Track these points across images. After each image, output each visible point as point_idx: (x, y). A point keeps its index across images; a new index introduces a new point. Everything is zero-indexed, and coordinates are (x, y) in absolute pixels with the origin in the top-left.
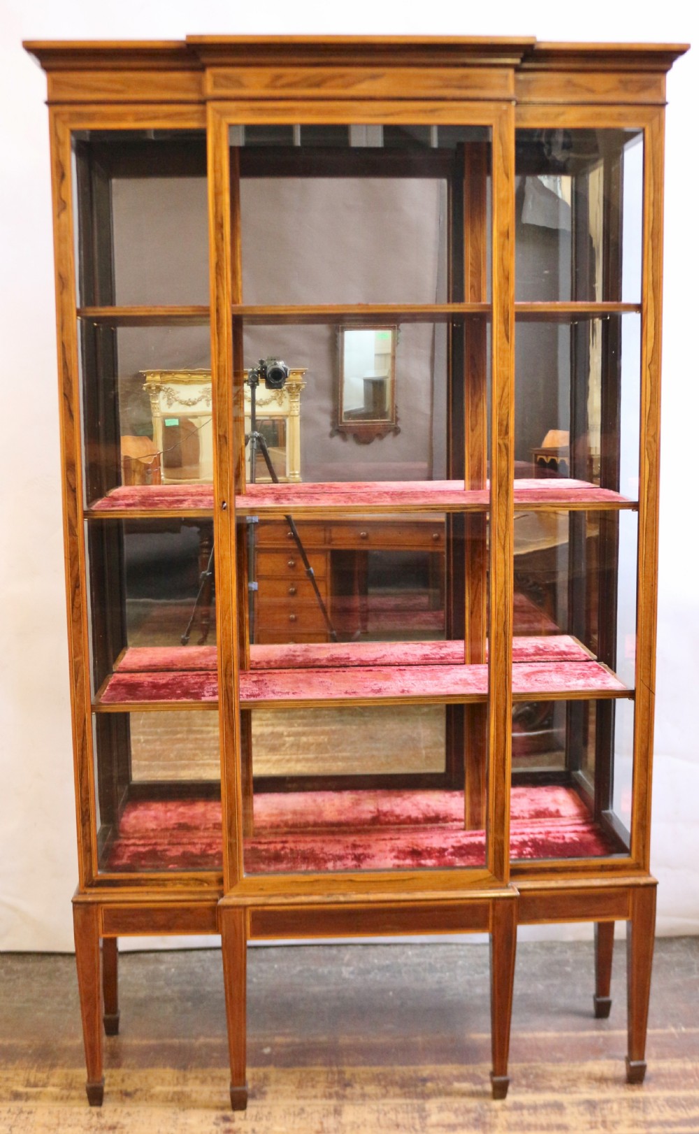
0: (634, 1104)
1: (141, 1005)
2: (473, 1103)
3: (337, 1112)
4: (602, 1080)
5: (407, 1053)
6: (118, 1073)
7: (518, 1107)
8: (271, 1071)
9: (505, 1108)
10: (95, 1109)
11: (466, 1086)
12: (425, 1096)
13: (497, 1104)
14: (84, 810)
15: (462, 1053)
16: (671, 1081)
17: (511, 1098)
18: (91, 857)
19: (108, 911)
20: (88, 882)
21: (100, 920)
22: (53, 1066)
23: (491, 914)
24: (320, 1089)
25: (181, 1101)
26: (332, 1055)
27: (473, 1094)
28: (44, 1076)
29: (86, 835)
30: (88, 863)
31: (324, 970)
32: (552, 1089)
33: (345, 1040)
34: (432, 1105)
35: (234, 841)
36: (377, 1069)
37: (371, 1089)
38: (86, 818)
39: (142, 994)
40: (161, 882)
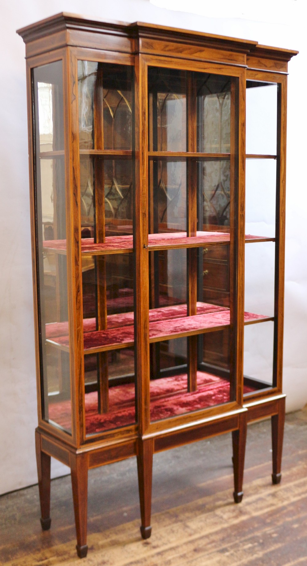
0: (286, 490)
2: (231, 508)
3: (187, 527)
7: (250, 503)
9: (245, 505)
11: (221, 502)
12: (212, 510)
13: (239, 505)
14: (80, 405)
16: (290, 478)
18: (83, 429)
20: (81, 442)
21: (88, 460)
23: (238, 420)
25: (117, 543)
27: (227, 504)
29: (81, 418)
30: (82, 433)
34: (218, 512)
36: (180, 507)
40: (112, 435)
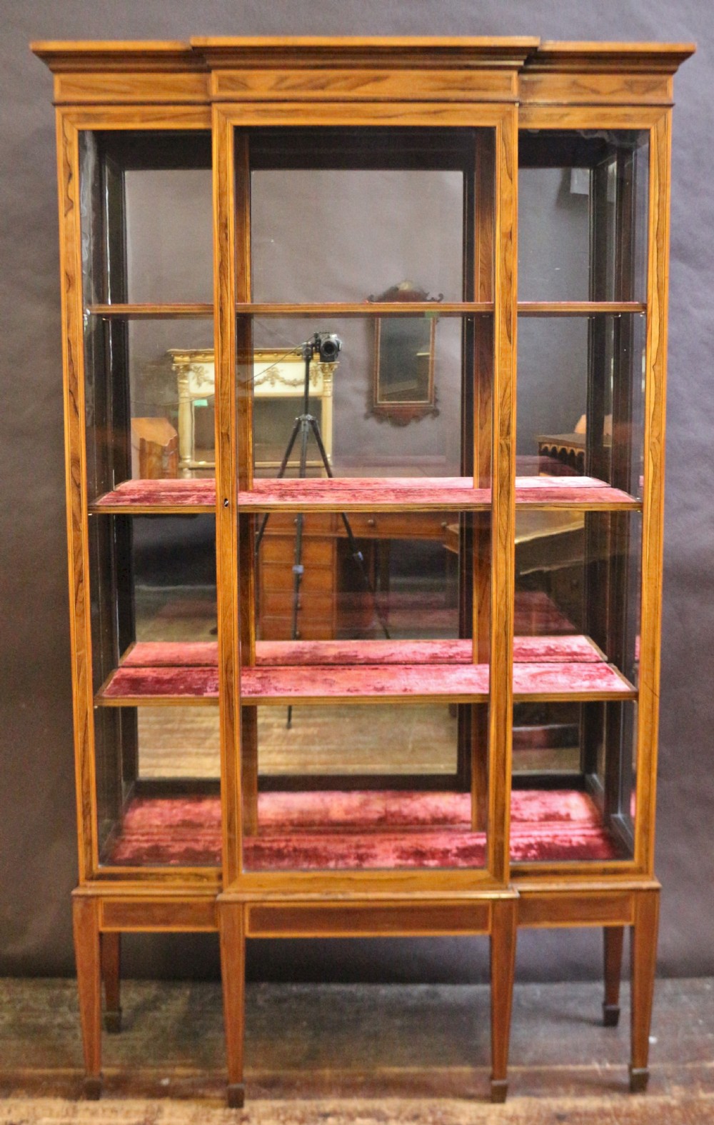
19: (108, 904)
20: (88, 875)
21: (100, 914)
23: (490, 915)
30: (89, 856)
35: (234, 838)
38: (88, 810)
40: (161, 877)
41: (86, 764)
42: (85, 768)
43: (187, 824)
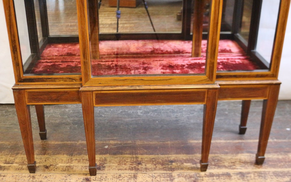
0: (260, 174)
1: (57, 126)
2: (192, 173)
3: (135, 177)
4: (245, 163)
5: (164, 149)
6: (44, 157)
7: (212, 175)
8: (108, 156)
9: (206, 176)
10: (32, 174)
11: (189, 165)
12: (172, 169)
13: (203, 174)
14: (14, 46)
15: (188, 149)
16: (275, 163)
17: (208, 171)
18: (19, 68)
19: (30, 92)
20: (19, 80)
21: (26, 97)
22: (17, 154)
23: (206, 96)
24: (127, 166)
25: (68, 170)
26: (133, 149)
27: (192, 169)
28: (13, 158)
30: (18, 71)
31: (130, 112)
32: (225, 167)
33: (138, 143)
34: (175, 174)
35: (86, 61)
36: (152, 156)
37: (149, 166)
38: (15, 49)
39: (57, 122)
40: (54, 80)
41: (12, 27)
42: (12, 29)
43: (69, 54)
